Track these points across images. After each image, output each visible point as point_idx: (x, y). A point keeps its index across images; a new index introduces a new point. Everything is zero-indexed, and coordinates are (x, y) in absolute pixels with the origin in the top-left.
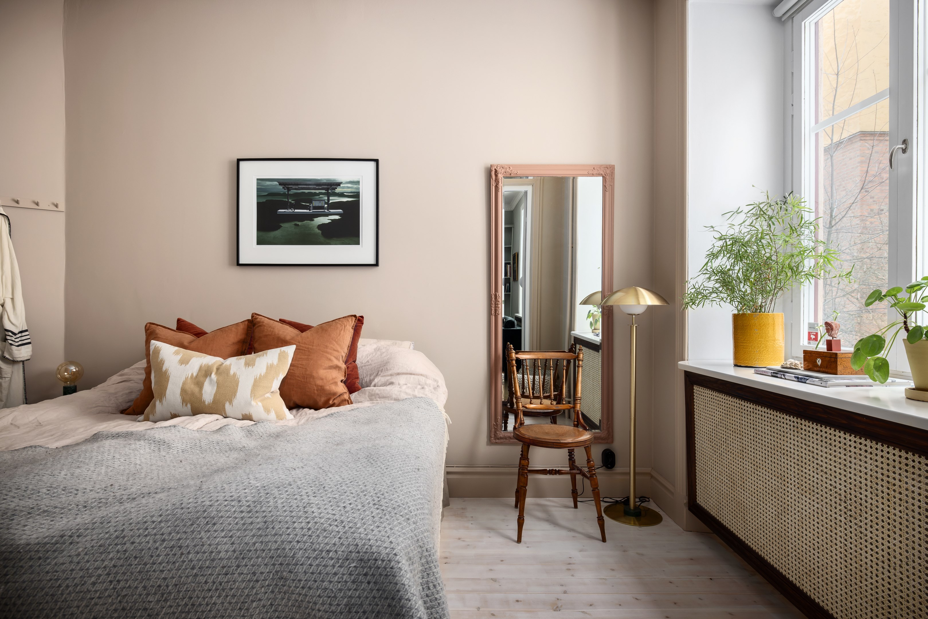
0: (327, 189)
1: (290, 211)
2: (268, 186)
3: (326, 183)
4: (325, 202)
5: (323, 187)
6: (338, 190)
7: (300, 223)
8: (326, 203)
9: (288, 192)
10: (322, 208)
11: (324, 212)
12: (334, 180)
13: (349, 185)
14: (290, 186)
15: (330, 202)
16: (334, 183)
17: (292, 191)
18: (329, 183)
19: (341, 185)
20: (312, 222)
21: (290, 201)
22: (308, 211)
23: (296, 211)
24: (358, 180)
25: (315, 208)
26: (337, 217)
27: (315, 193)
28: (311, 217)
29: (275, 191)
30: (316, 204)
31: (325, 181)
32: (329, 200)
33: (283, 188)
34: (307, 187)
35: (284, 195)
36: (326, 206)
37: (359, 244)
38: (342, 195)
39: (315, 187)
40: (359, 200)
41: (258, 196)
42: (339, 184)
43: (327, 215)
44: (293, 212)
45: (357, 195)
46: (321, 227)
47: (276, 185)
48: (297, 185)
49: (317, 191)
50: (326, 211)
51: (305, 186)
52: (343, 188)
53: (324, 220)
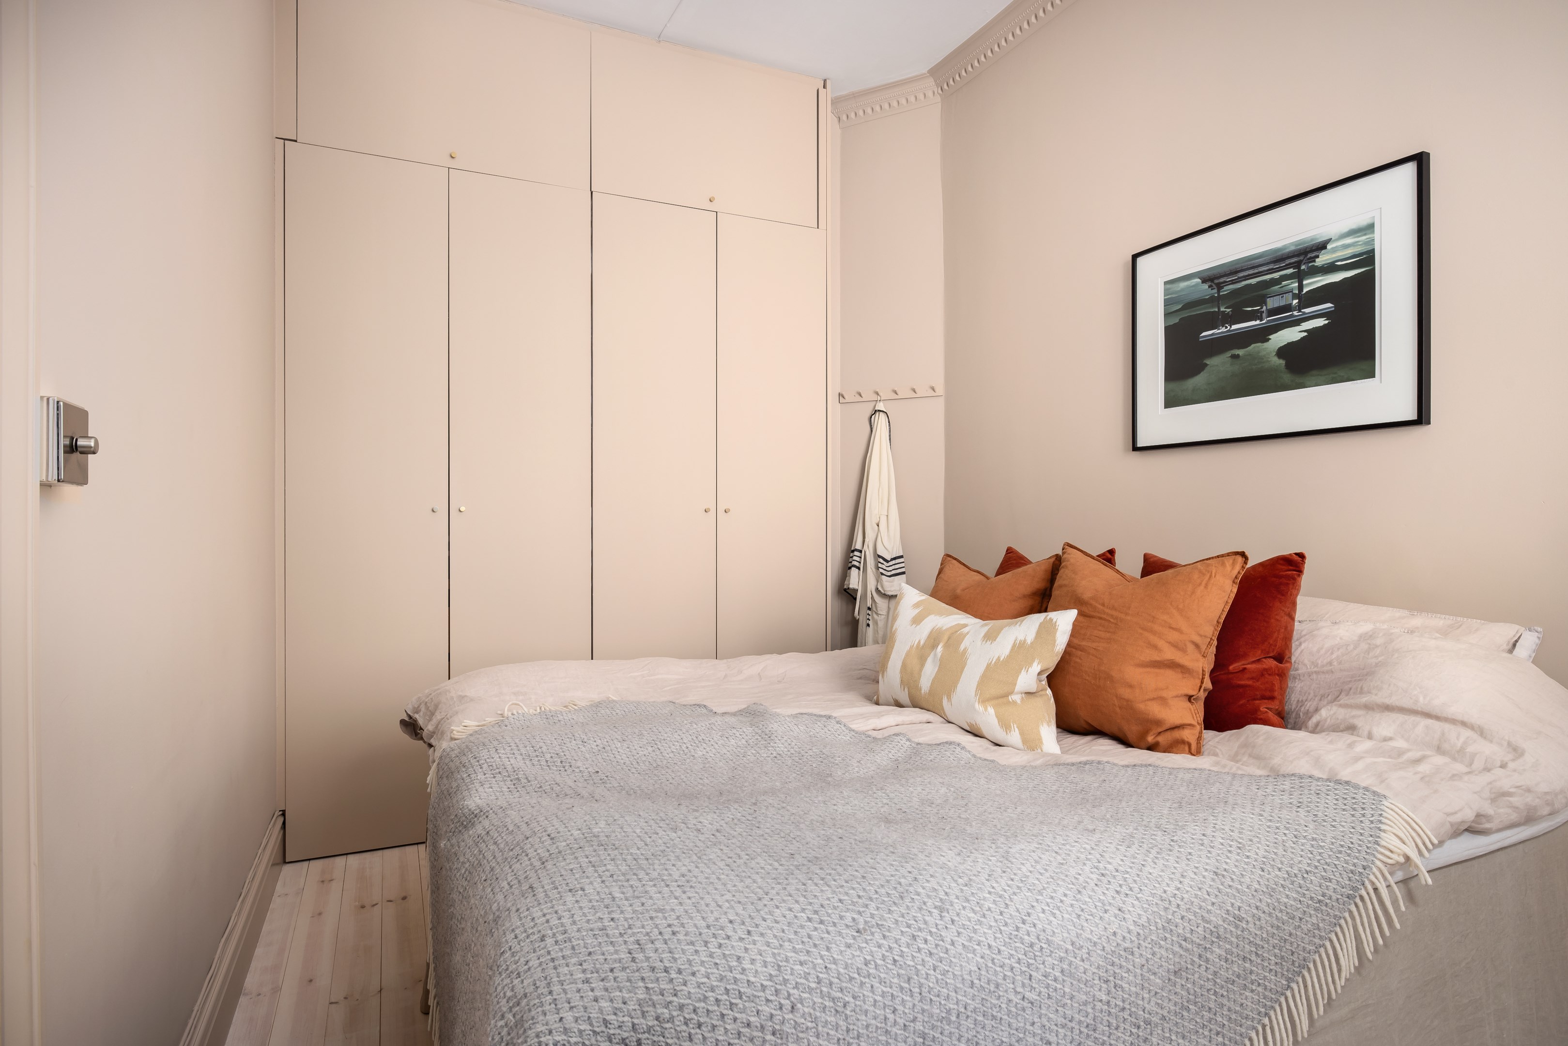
0: (1297, 265)
1: (1223, 329)
2: (1182, 290)
3: (1294, 251)
4: (1294, 295)
5: (1288, 262)
6: (1323, 259)
7: (1241, 352)
8: (1295, 296)
9: (1219, 292)
10: (1288, 308)
11: (1292, 316)
12: (1312, 240)
13: (1349, 241)
14: (1222, 280)
15: (1305, 291)
16: (1313, 245)
17: (1226, 288)
18: (1300, 250)
19: (1329, 247)
20: (1266, 345)
21: (1222, 309)
22: (1258, 322)
23: (1234, 327)
24: (1369, 221)
25: (1272, 312)
26: (1321, 322)
27: (1272, 279)
28: (1262, 334)
29: (1195, 296)
30: (1273, 303)
31: (1293, 248)
32: (1301, 287)
33: (1209, 287)
34: (1256, 271)
35: (1212, 300)
36: (1295, 302)
37: (1374, 376)
38: (1331, 268)
39: (1271, 266)
40: (1374, 270)
41: (1167, 315)
42: (1322, 246)
43: (1297, 322)
44: (1229, 331)
45: (1368, 259)
46: (1284, 351)
47: (1197, 285)
48: (1236, 272)
49: (1276, 275)
50: (1296, 313)
51: (1251, 272)
52: (1334, 250)
53: (1292, 335)
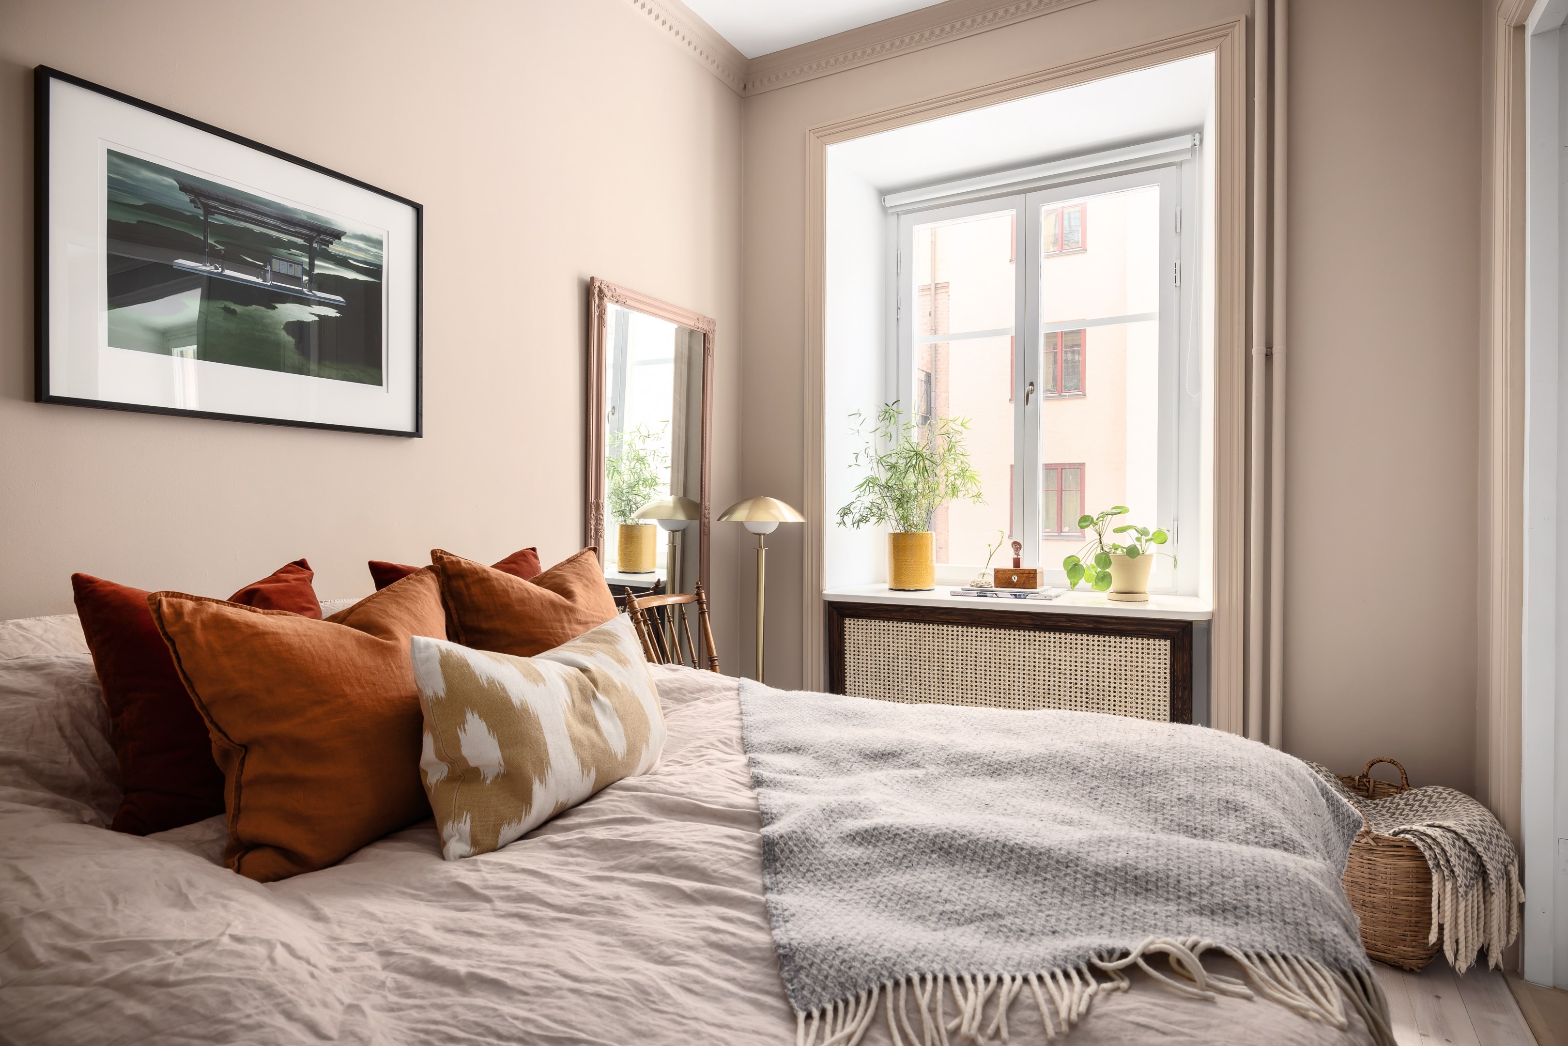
0: (309, 239)
1: (211, 268)
2: (145, 181)
3: (306, 222)
4: (304, 270)
5: (299, 230)
6: (335, 248)
7: (239, 308)
8: (304, 272)
9: (206, 216)
10: (297, 280)
11: (302, 292)
12: (327, 222)
13: (361, 244)
14: (211, 203)
15: (316, 271)
16: (328, 229)
17: (217, 216)
18: (314, 225)
19: (344, 239)
20: (271, 312)
21: (211, 241)
22: (260, 281)
23: (227, 272)
24: (379, 238)
25: (277, 276)
26: (332, 313)
27: (278, 239)
28: (271, 298)
29: (167, 202)
30: (279, 266)
31: (305, 218)
32: (312, 265)
33: (192, 201)
34: (259, 218)
35: (192, 220)
36: (305, 278)
37: (381, 385)
38: (342, 261)
39: (278, 223)
40: (380, 284)
41: (112, 203)
42: (337, 235)
43: (305, 301)
44: (220, 274)
45: (375, 271)
46: (298, 328)
47: (171, 187)
48: (233, 205)
49: (285, 237)
50: (305, 291)
51: (254, 216)
52: (348, 246)
53: (306, 314)
